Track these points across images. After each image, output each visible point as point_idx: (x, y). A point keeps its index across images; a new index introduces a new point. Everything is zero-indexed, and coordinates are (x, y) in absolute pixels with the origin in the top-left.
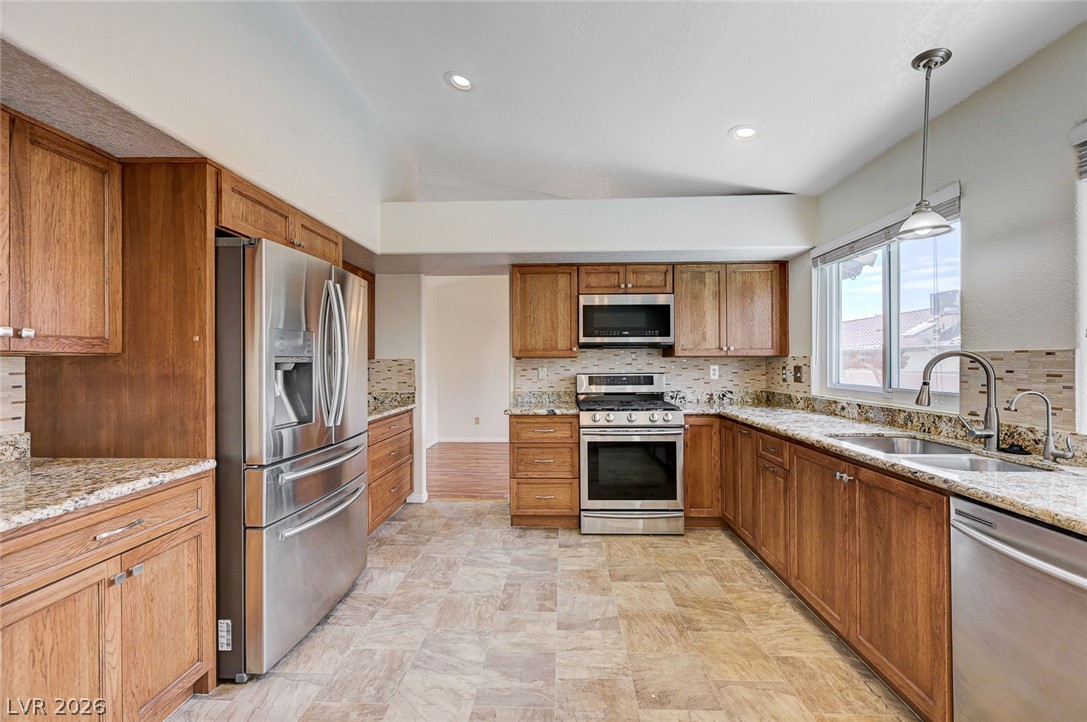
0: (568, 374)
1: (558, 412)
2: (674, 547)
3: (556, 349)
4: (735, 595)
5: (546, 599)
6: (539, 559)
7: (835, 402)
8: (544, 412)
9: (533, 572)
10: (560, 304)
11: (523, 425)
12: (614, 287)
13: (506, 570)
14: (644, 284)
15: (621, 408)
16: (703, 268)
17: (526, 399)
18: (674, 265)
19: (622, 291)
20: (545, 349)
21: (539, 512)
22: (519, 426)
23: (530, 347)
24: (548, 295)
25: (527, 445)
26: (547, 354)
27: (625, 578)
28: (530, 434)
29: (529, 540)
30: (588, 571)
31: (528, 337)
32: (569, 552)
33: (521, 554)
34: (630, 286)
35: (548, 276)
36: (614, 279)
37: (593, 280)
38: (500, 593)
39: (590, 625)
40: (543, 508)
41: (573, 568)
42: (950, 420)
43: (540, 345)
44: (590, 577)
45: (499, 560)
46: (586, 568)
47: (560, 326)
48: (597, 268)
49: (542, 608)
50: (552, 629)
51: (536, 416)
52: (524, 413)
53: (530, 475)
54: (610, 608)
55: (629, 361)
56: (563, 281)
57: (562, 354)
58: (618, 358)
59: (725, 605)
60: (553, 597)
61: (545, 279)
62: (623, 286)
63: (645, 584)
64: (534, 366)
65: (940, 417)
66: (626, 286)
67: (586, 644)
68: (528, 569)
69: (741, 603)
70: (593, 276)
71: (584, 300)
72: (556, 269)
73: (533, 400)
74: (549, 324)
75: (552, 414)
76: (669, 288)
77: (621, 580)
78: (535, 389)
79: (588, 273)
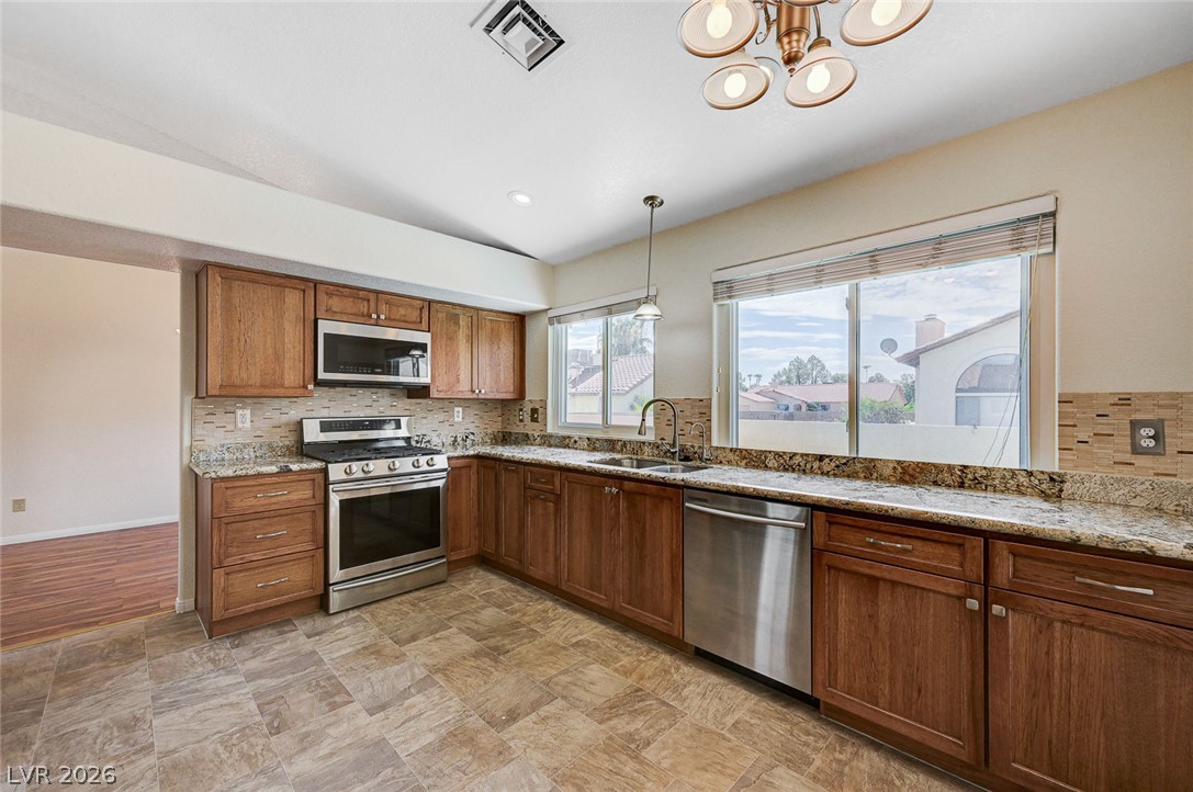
0: (284, 419)
1: (295, 467)
2: (443, 595)
3: (282, 386)
4: (518, 614)
5: (332, 696)
6: (288, 660)
7: (569, 437)
8: (274, 469)
9: (290, 677)
10: (288, 327)
11: (237, 491)
12: (363, 315)
13: (246, 690)
14: (398, 317)
16: (458, 311)
17: (214, 456)
18: (430, 302)
19: (372, 322)
20: (263, 386)
21: (263, 604)
22: (229, 492)
23: (238, 382)
24: (270, 314)
25: (245, 518)
26: (267, 392)
27: (414, 638)
28: (253, 502)
29: (255, 645)
30: (365, 648)
31: (236, 367)
32: (326, 638)
33: (253, 664)
34: (383, 317)
35: (269, 288)
36: (363, 307)
37: (336, 303)
38: (258, 718)
39: (405, 694)
40: (269, 597)
41: (344, 652)
42: (650, 444)
43: (256, 379)
44: (373, 653)
45: (224, 684)
46: (360, 646)
47: (288, 356)
48: (341, 289)
49: (334, 706)
50: (364, 718)
51: (246, 477)
52: (239, 473)
53: (249, 557)
54: (416, 670)
56: (293, 298)
57: (291, 392)
58: (354, 399)
59: (516, 625)
60: (340, 689)
61: (264, 291)
62: (374, 316)
63: (437, 636)
64: (230, 409)
65: (644, 443)
66: (378, 317)
67: (413, 712)
68: (279, 677)
69: (526, 618)
70: (335, 299)
71: (326, 327)
72: (282, 281)
73: (227, 456)
74: (270, 351)
75: (286, 471)
76: (424, 325)
77: (409, 642)
78: (230, 440)
79: (330, 295)
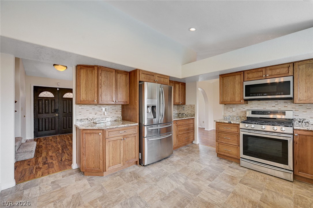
1: (232, 122)
3: (235, 101)
5: (211, 178)
6: (219, 168)
8: (227, 122)
9: (213, 170)
10: (237, 86)
12: (260, 77)
13: (206, 167)
14: (276, 74)
15: (259, 123)
17: (228, 118)
18: (293, 63)
19: (264, 78)
20: (231, 101)
21: (225, 154)
22: (219, 126)
23: (225, 101)
24: (232, 83)
25: (222, 132)
26: (231, 103)
27: (245, 184)
28: (223, 129)
29: (220, 162)
30: (233, 177)
31: (225, 97)
32: (231, 169)
33: (214, 164)
34: (268, 75)
35: (232, 77)
36: (260, 74)
37: (250, 76)
38: (200, 171)
39: (219, 190)
40: (227, 153)
41: (228, 174)
43: (229, 100)
44: (232, 179)
45: (206, 164)
46: (232, 175)
47: (236, 93)
48: (252, 71)
49: (208, 179)
50: (207, 185)
51: (224, 123)
53: (222, 142)
54: (231, 189)
55: (274, 105)
56: (238, 78)
57: (237, 103)
58: (268, 104)
60: (214, 178)
61: (231, 78)
62: (264, 76)
63: (252, 189)
64: (231, 107)
66: (266, 76)
67: (214, 193)
70: (250, 74)
71: (245, 84)
72: (235, 74)
74: (232, 92)
75: (230, 123)
76: (291, 73)
77: (243, 184)
78: (231, 115)
79: (248, 73)
